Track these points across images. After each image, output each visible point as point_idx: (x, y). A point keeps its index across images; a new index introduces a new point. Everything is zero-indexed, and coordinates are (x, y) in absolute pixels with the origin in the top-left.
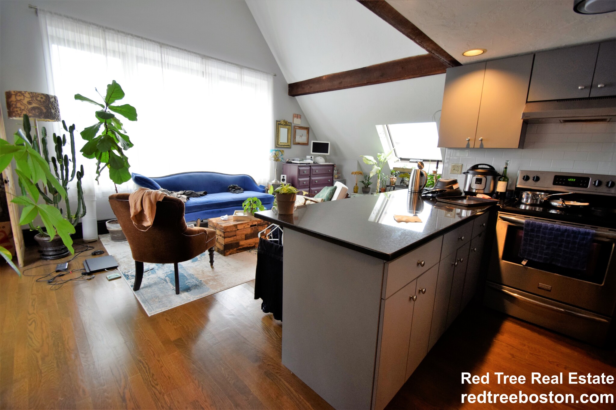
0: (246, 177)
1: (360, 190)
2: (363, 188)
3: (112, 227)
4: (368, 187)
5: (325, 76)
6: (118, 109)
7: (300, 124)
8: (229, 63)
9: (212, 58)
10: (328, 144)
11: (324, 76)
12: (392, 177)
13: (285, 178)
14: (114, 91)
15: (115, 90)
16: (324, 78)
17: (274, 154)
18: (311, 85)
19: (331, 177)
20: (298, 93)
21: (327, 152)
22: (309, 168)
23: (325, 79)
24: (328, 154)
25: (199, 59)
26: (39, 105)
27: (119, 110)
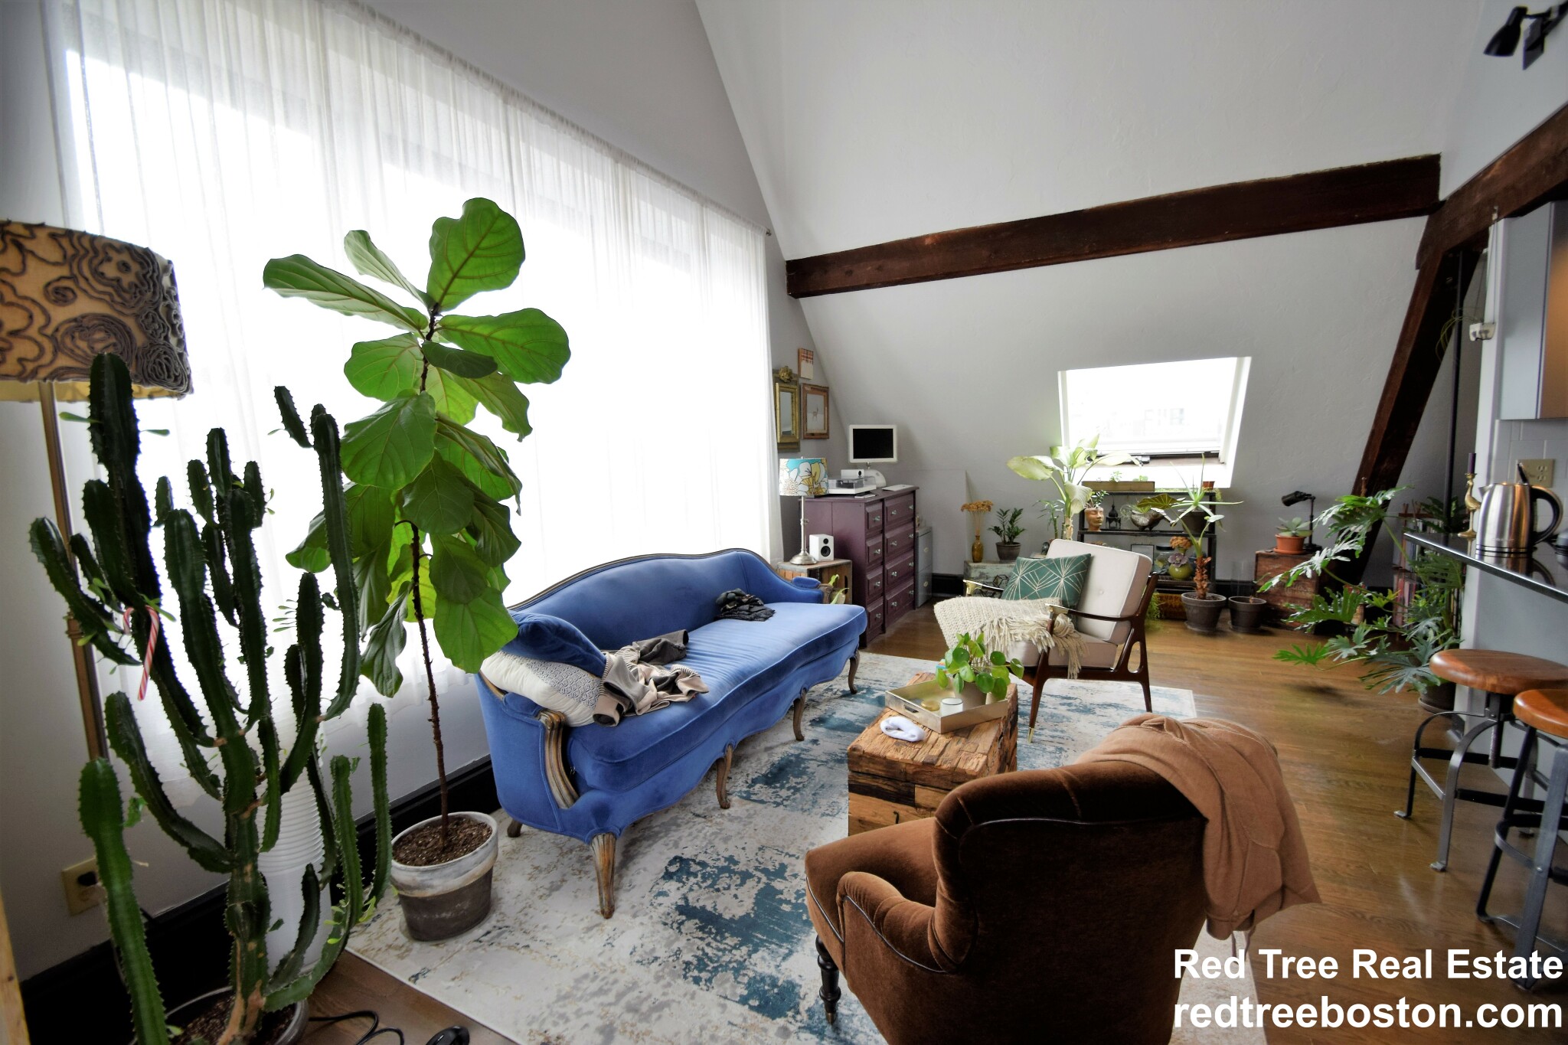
0: (746, 556)
1: (991, 551)
2: (998, 546)
3: (436, 882)
4: (1015, 541)
5: (933, 236)
6: (478, 330)
7: (811, 377)
8: (679, 184)
9: (640, 163)
10: (891, 431)
11: (927, 236)
12: (1094, 509)
13: (831, 545)
14: (477, 247)
15: (484, 244)
16: (928, 242)
17: (807, 474)
18: (847, 267)
19: (911, 526)
20: (827, 288)
21: (891, 456)
22: (879, 506)
23: (932, 244)
24: (894, 459)
25: (608, 162)
26: (111, 303)
27: (481, 335)
